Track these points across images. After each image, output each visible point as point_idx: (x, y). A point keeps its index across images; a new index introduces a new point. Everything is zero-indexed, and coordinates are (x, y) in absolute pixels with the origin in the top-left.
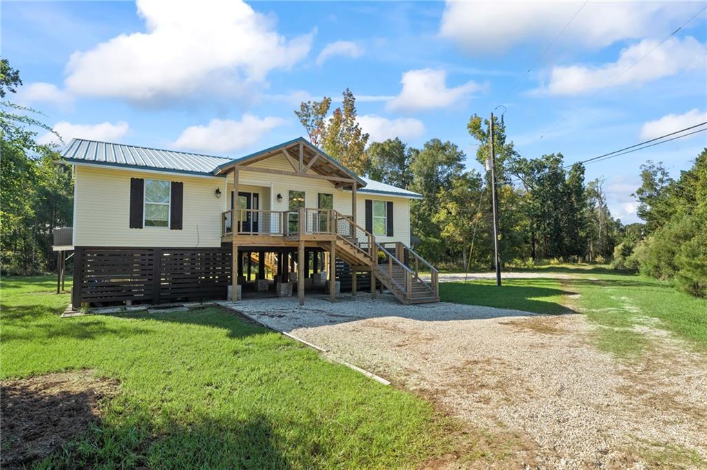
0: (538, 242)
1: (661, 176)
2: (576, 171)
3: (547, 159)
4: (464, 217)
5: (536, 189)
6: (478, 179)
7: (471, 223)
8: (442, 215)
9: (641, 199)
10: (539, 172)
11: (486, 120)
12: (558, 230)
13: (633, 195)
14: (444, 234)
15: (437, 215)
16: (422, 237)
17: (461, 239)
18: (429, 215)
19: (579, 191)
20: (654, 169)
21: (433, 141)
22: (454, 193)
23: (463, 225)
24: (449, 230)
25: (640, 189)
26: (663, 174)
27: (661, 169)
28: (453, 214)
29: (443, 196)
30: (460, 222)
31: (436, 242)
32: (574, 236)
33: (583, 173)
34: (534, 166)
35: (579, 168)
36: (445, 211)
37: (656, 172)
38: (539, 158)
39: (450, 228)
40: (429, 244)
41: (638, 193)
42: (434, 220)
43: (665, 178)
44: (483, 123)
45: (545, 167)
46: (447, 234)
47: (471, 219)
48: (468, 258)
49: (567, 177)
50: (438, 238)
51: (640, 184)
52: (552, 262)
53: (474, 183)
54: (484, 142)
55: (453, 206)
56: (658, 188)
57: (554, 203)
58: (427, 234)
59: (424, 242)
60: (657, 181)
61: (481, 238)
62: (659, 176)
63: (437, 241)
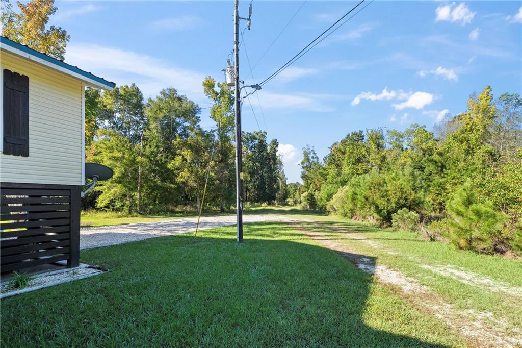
0: (249, 191)
1: (313, 155)
2: (274, 144)
3: (257, 134)
4: (198, 165)
5: (250, 154)
6: (211, 135)
7: (204, 171)
8: (178, 161)
9: (303, 167)
10: (251, 143)
11: (219, 83)
12: (263, 183)
13: (299, 164)
14: (179, 180)
15: (173, 162)
16: (159, 182)
17: (195, 185)
18: (166, 162)
19: (274, 158)
20: (310, 150)
21: (170, 90)
22: (189, 141)
23: (198, 172)
24: (184, 176)
25: (302, 161)
26: (314, 153)
27: (313, 151)
28: (188, 161)
29: (179, 143)
30: (195, 169)
31: (171, 188)
32: (271, 188)
33: (277, 146)
34: (249, 138)
35: (275, 143)
36: (181, 157)
37: (310, 152)
38: (252, 132)
39: (185, 174)
40: (165, 190)
41: (302, 163)
42: (169, 166)
43: (315, 156)
44: (216, 86)
45: (256, 139)
46: (182, 180)
47: (205, 167)
48: (201, 202)
49: (269, 148)
50: (173, 183)
51: (302, 158)
52: (263, 205)
53: (208, 136)
54: (217, 102)
55: (187, 153)
56: (311, 162)
57: (261, 165)
58: (163, 180)
59: (161, 186)
60: (310, 158)
61: (213, 184)
62: (312, 154)
63: (173, 186)
